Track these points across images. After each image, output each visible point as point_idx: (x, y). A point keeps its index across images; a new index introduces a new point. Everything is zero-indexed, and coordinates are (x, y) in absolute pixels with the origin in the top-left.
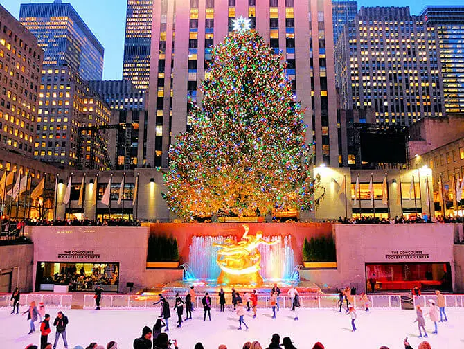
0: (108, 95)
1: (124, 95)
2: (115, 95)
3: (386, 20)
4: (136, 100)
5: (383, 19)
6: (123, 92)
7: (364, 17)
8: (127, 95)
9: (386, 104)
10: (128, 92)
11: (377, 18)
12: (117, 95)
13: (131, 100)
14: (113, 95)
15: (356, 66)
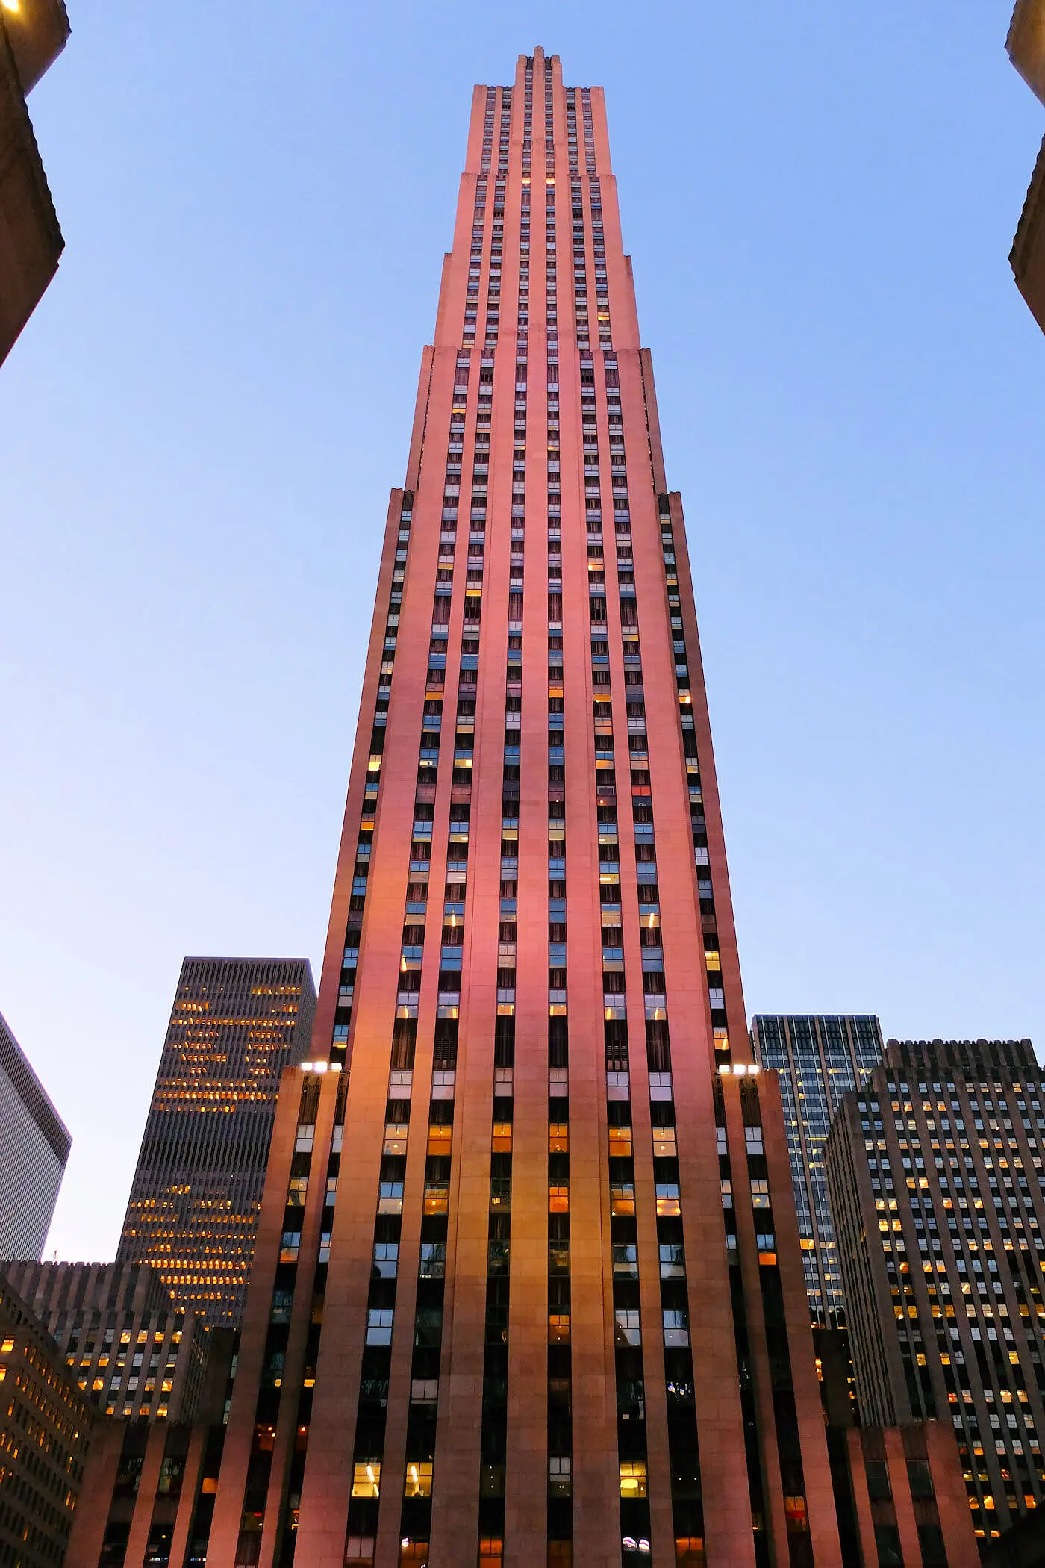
0: (64, 1315)
1: (121, 1318)
2: (88, 1317)
3: (969, 1079)
4: (159, 1337)
5: (958, 1076)
6: (119, 1305)
7: (901, 1072)
8: (130, 1316)
9: (1013, 1358)
10: (133, 1308)
11: (942, 1074)
12: (97, 1315)
13: (142, 1337)
14: (80, 1314)
15: (896, 1225)
